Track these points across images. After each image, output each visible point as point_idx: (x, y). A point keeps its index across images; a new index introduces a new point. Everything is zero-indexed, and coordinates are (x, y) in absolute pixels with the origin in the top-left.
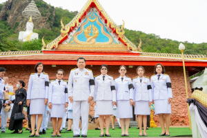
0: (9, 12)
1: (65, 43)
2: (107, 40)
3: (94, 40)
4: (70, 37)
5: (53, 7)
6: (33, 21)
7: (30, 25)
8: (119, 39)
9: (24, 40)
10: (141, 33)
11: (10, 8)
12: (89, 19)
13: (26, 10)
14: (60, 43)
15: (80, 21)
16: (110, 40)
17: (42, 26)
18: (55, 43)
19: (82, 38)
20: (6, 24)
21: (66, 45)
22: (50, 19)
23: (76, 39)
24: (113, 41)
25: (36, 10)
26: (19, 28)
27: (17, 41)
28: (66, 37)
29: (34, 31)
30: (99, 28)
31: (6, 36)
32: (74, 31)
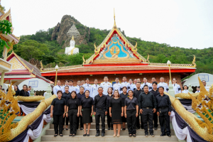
0: (58, 33)
1: (97, 59)
2: (126, 55)
3: (117, 56)
4: (100, 55)
5: (88, 28)
6: (75, 39)
7: (72, 42)
8: (134, 55)
9: (69, 54)
10: (155, 43)
11: (58, 31)
12: (113, 42)
13: (70, 31)
14: (94, 59)
15: (107, 43)
16: (128, 56)
17: (81, 42)
18: (91, 59)
19: (109, 55)
20: (56, 42)
21: (98, 61)
22: (86, 37)
23: (105, 56)
24: (130, 56)
25: (76, 31)
26: (65, 44)
27: (64, 55)
28: (98, 55)
29: (76, 47)
30: (120, 47)
31: (57, 51)
32: (103, 51)
